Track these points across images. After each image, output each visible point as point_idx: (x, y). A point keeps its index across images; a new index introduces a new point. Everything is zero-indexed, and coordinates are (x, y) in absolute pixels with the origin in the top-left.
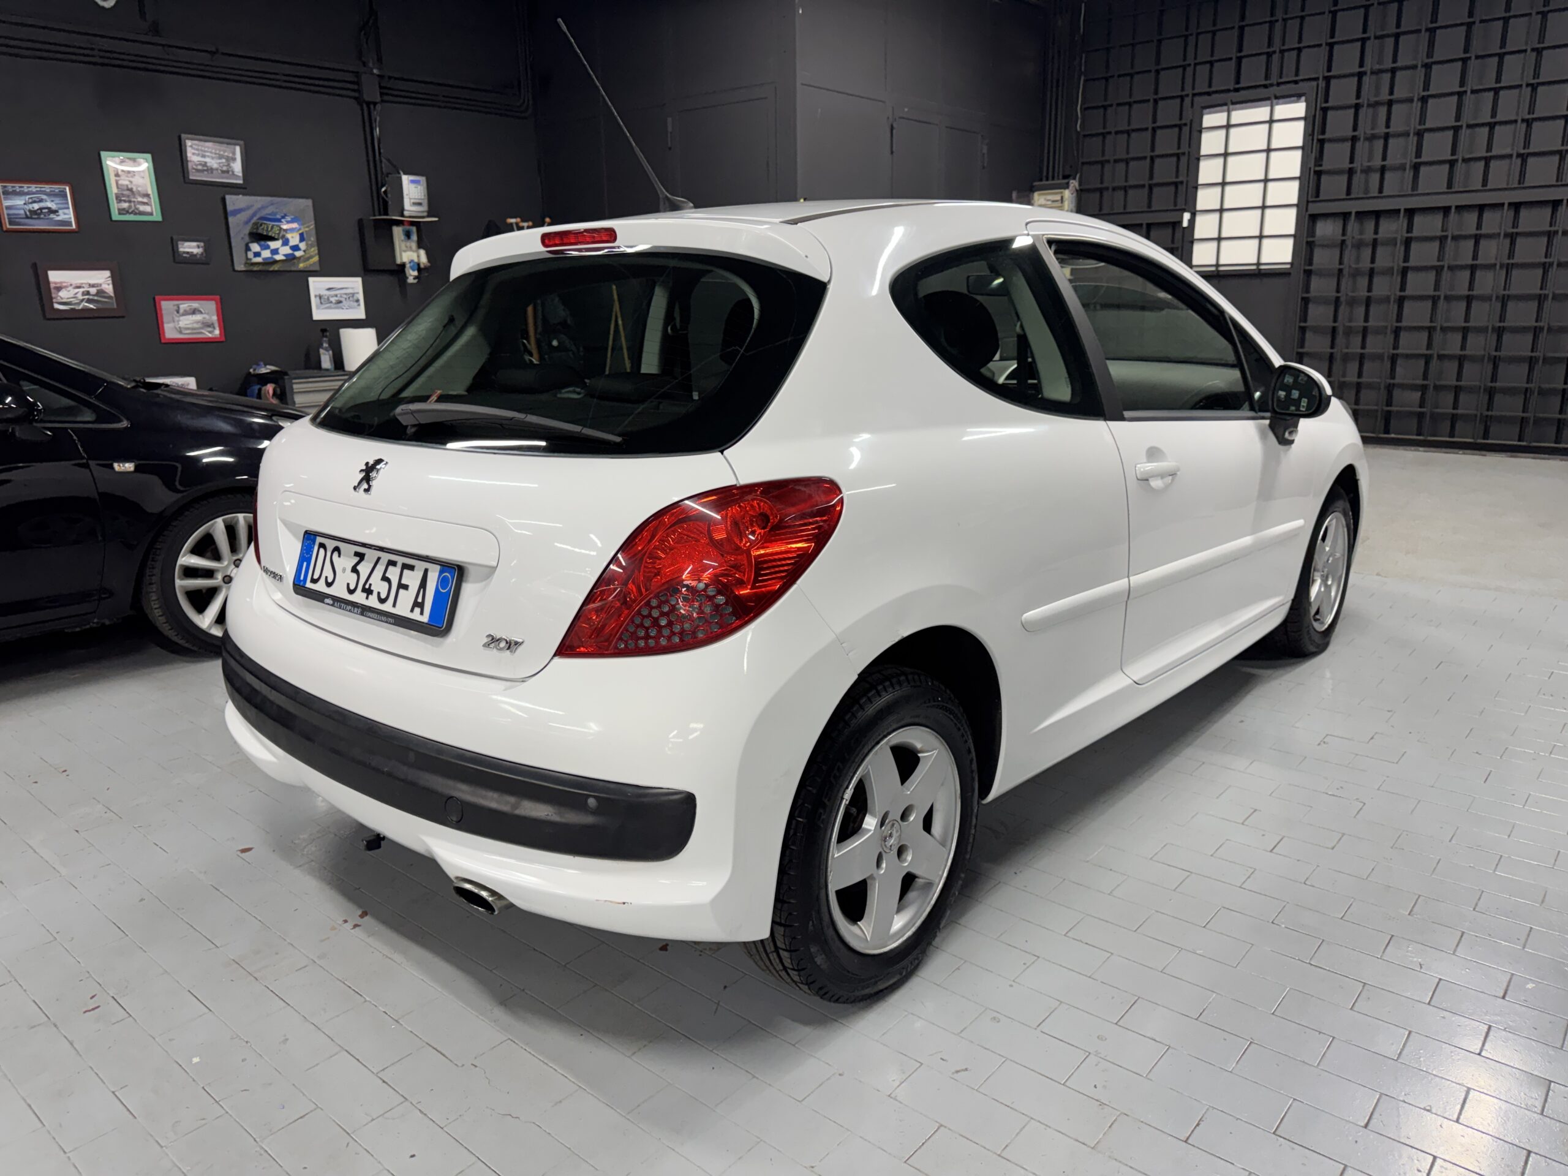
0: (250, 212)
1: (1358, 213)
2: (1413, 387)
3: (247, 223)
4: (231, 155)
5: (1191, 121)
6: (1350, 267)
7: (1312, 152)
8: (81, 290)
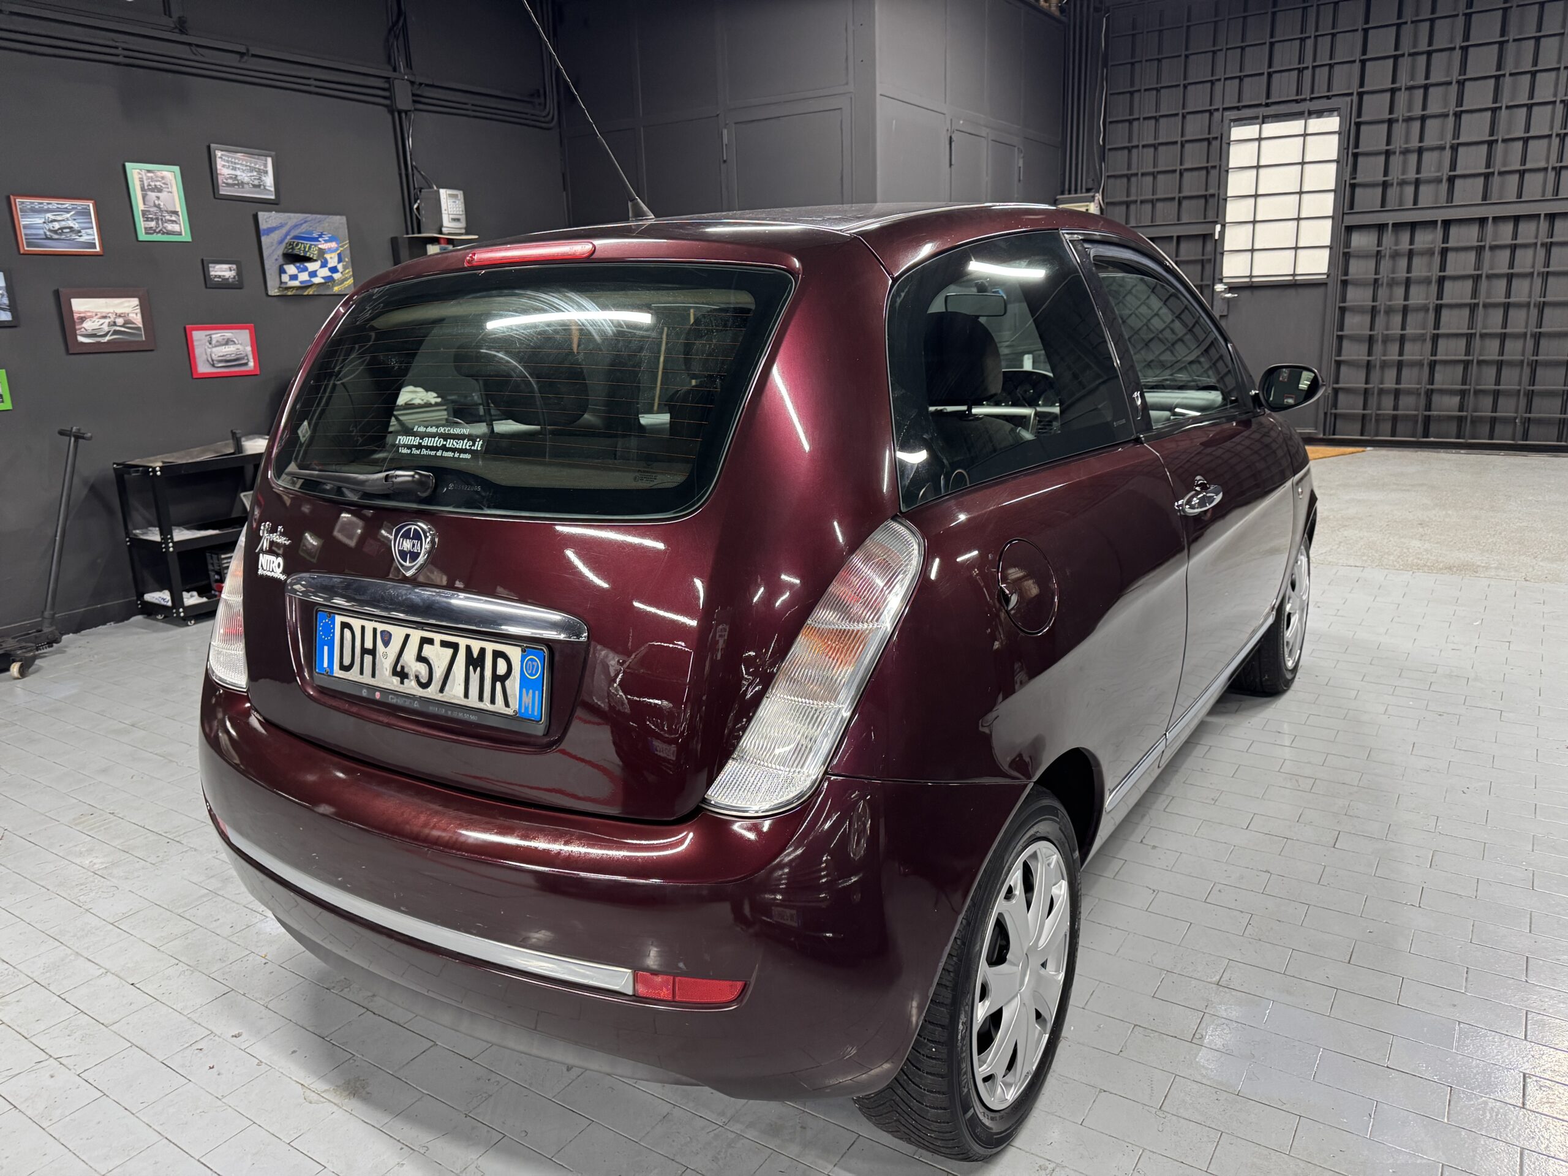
0: (284, 230)
1: (1394, 225)
2: (1451, 392)
3: (281, 242)
4: (262, 167)
5: (1222, 134)
6: (1387, 277)
7: (1347, 165)
8: (107, 321)
